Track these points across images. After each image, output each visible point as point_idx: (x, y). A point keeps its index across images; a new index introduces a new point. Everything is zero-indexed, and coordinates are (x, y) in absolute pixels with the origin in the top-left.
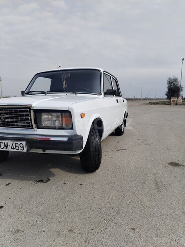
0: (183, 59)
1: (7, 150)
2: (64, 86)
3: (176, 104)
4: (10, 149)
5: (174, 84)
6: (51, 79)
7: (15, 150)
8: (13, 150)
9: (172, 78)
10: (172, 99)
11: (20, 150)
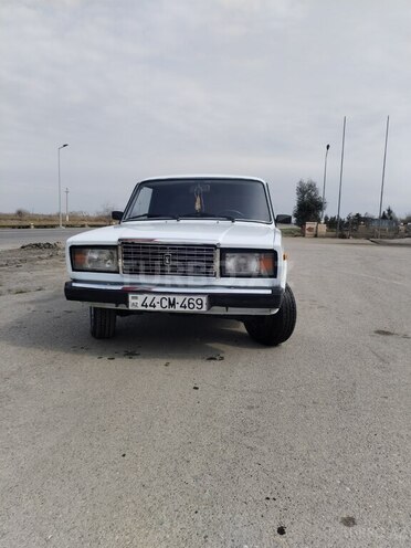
0: (328, 147)
1: (172, 309)
2: (198, 206)
3: (316, 236)
4: (178, 308)
5: (309, 194)
6: (151, 190)
7: (187, 309)
8: (183, 309)
9: (306, 182)
10: (309, 225)
11: (195, 309)
